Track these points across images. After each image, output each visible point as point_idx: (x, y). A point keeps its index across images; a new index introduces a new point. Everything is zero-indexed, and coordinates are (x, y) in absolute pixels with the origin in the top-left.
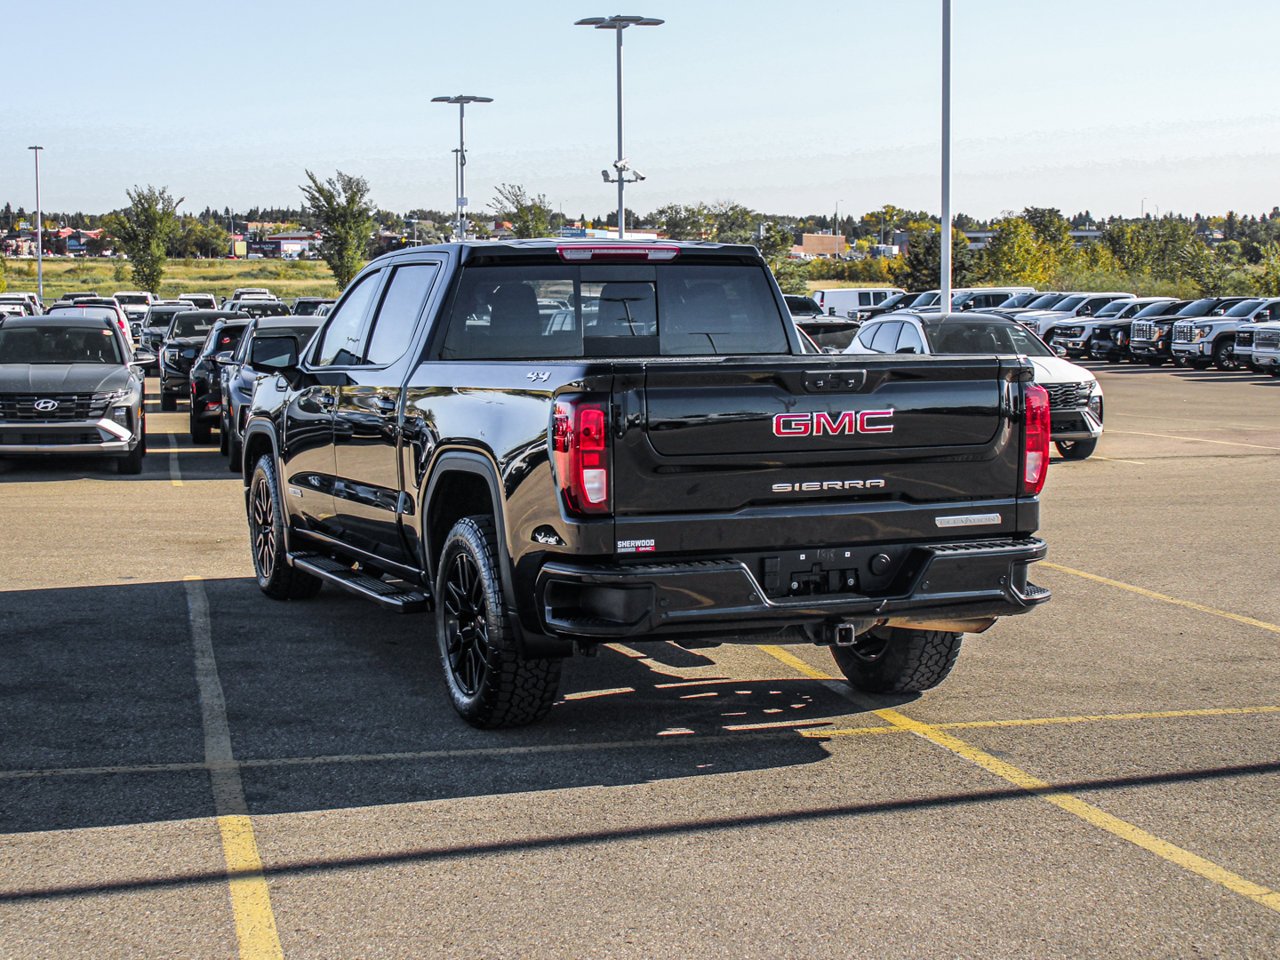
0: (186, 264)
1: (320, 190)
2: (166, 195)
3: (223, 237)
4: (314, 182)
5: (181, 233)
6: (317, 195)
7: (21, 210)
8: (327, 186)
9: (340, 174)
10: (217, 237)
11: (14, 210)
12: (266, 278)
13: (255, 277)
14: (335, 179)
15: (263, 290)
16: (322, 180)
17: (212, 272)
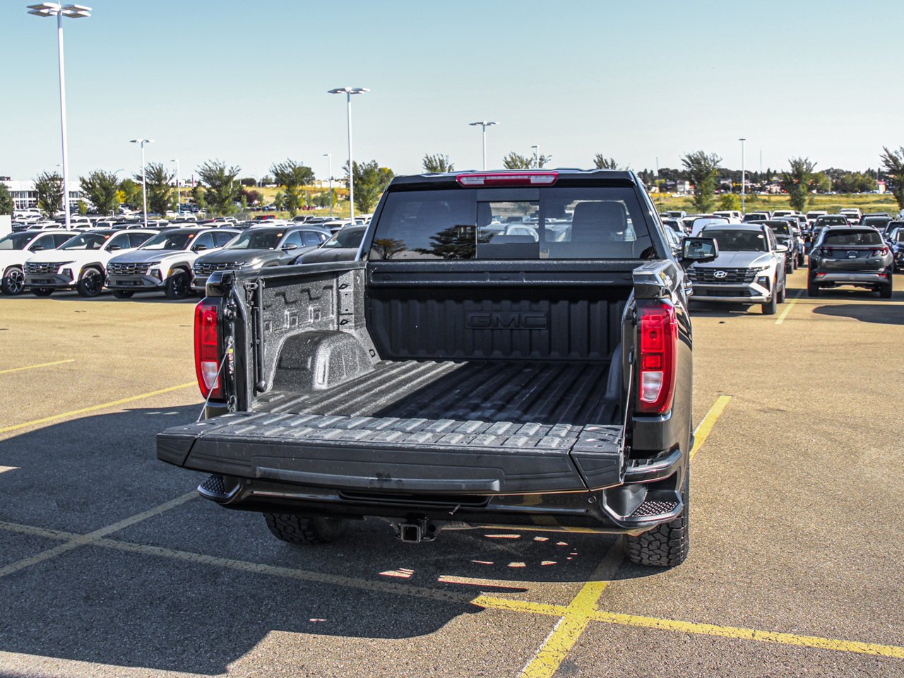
0: (847, 197)
1: (891, 156)
2: (808, 162)
3: (872, 183)
4: (887, 152)
5: (851, 181)
6: (889, 159)
7: (775, 171)
8: (894, 155)
9: (901, 148)
10: (870, 183)
11: (772, 171)
12: (888, 203)
13: (882, 202)
14: (898, 150)
15: (855, 209)
16: (892, 152)
17: (860, 200)
